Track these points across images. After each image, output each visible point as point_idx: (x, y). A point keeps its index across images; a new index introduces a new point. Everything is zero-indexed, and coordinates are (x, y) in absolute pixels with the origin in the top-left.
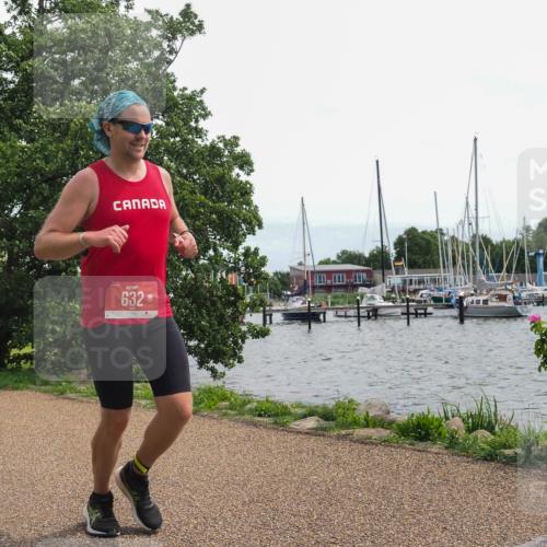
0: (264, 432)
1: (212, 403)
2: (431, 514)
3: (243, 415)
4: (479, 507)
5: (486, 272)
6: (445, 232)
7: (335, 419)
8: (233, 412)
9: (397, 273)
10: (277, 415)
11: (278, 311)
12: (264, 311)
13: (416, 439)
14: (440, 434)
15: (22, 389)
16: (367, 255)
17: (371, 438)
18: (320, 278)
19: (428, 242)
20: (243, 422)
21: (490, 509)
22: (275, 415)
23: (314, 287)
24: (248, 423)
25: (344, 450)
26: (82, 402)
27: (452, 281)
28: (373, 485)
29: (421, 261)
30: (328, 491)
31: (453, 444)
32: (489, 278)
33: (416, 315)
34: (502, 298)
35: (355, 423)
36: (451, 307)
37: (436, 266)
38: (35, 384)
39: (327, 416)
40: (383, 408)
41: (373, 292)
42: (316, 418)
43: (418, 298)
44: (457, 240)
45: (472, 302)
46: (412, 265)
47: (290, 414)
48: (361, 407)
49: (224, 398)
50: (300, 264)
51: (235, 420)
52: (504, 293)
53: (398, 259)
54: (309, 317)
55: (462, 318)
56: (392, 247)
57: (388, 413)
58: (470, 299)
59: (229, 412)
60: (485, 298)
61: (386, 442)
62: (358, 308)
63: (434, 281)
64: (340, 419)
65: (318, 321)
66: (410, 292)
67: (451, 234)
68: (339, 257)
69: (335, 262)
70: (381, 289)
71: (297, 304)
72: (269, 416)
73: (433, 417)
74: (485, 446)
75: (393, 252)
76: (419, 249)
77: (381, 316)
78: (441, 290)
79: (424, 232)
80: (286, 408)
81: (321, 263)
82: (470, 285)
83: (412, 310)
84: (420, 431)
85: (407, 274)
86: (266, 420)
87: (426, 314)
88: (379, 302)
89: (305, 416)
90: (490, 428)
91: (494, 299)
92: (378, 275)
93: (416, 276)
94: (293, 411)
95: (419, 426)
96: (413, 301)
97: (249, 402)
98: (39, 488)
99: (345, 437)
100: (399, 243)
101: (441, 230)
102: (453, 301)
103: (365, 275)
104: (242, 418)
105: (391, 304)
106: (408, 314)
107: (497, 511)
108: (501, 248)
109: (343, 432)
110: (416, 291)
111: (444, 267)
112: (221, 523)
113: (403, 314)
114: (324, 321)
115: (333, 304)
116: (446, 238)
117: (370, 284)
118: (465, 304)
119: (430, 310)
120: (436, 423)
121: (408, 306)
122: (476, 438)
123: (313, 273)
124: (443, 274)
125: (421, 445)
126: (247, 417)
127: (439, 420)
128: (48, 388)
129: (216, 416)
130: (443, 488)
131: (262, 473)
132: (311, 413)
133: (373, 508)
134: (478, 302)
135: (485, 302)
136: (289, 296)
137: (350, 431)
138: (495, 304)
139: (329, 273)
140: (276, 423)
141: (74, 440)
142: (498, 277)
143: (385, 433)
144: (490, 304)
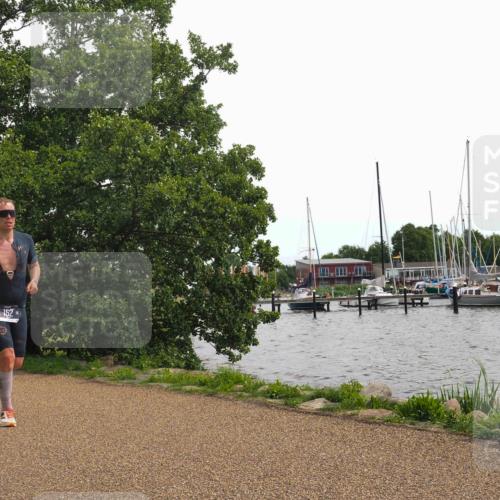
0: (276, 413)
1: (228, 386)
2: (432, 488)
3: (256, 396)
4: (477, 482)
5: (478, 265)
6: (439, 228)
7: (342, 401)
8: (247, 394)
9: (395, 266)
10: (287, 397)
11: (286, 301)
12: (273, 302)
13: (416, 418)
14: (439, 415)
15: (56, 374)
16: (367, 250)
17: (373, 418)
18: (323, 271)
19: (424, 238)
20: (255, 403)
21: (487, 484)
22: (286, 397)
23: (318, 280)
24: (261, 404)
25: (350, 429)
26: (110, 385)
27: (446, 273)
28: (377, 461)
29: (418, 256)
30: (336, 467)
31: (450, 423)
32: (480, 270)
33: (413, 304)
34: (494, 288)
35: (360, 404)
36: (445, 297)
37: (430, 259)
38: (67, 369)
39: (333, 397)
40: (386, 390)
41: (374, 284)
42: (323, 399)
43: (415, 289)
44: (450, 236)
45: (466, 293)
46: (409, 259)
47: (299, 396)
48: (365, 390)
49: (238, 381)
50: (305, 258)
51: (249, 402)
52: (495, 284)
53: (395, 253)
54: (314, 307)
55: (455, 307)
56: (390, 242)
57: (390, 394)
58: (463, 289)
59: (245, 394)
60: (477, 288)
61: (388, 422)
62: (360, 299)
63: (429, 273)
64: (345, 401)
65: (323, 310)
66: (407, 284)
67: (445, 229)
68: (341, 252)
69: (337, 257)
70: (381, 281)
71: (303, 295)
72: (280, 398)
73: (432, 399)
74: (481, 426)
75: (391, 246)
76: (415, 244)
77: (381, 305)
78: (436, 282)
79: (419, 228)
80: (295, 389)
81: (325, 257)
82: (463, 277)
83: (409, 300)
84: (420, 412)
85: (404, 266)
86: (277, 401)
87: (422, 304)
88: (379, 292)
89: (312, 398)
90: (486, 409)
91: (486, 289)
92: (377, 268)
93: (412, 269)
94: (302, 393)
95: (418, 407)
96: (410, 292)
97: (261, 385)
98: (73, 462)
99: (350, 417)
100: (397, 238)
101: (435, 226)
102: (447, 291)
103: (365, 268)
104: (255, 399)
105: (390, 295)
106: (405, 304)
107: (494, 485)
108: (491, 242)
109: (349, 412)
110: (412, 283)
111: (439, 260)
112: (238, 495)
113: (400, 304)
114: (328, 310)
115: (336, 294)
116: (439, 234)
117: (371, 277)
118: (458, 294)
119: (426, 300)
120: (435, 405)
121: (405, 297)
122: (472, 418)
123: (317, 266)
124: (437, 267)
125: (421, 425)
126: (260, 399)
127: (438, 401)
128: (79, 373)
129: (231, 397)
130: (443, 464)
131: (275, 449)
132: (318, 395)
133: (378, 482)
134: (471, 292)
135: (478, 292)
136: (295, 288)
137: (356, 411)
138: (487, 294)
139: (332, 267)
140: (286, 404)
141: (104, 420)
142: (489, 269)
143: (387, 413)
144: (482, 294)
